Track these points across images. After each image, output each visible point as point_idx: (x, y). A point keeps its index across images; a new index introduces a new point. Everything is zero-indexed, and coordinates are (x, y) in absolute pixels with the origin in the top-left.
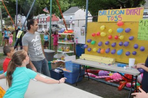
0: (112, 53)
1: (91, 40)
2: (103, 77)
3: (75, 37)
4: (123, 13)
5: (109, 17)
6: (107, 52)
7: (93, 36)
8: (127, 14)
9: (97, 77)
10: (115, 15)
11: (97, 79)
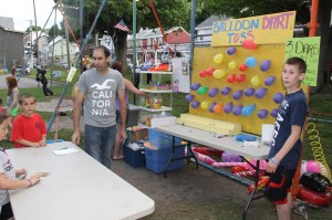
0: (235, 114)
1: (199, 86)
2: (228, 164)
3: (174, 79)
4: (257, 27)
5: (230, 35)
6: (227, 112)
7: (202, 75)
8: (264, 28)
9: (216, 164)
10: (242, 30)
11: (215, 167)
